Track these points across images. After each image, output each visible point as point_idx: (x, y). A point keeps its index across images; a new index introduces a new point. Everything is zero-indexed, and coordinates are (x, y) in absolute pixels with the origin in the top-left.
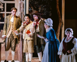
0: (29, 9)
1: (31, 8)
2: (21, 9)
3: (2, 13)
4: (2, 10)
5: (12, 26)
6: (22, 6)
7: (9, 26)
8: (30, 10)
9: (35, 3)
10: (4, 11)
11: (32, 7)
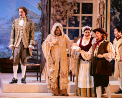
0: (111, 10)
1: (114, 10)
2: (101, 10)
3: (76, 15)
4: (76, 11)
5: (21, 31)
6: (102, 7)
7: (19, 31)
8: (112, 12)
9: (119, 3)
10: (78, 12)
11: (115, 8)
